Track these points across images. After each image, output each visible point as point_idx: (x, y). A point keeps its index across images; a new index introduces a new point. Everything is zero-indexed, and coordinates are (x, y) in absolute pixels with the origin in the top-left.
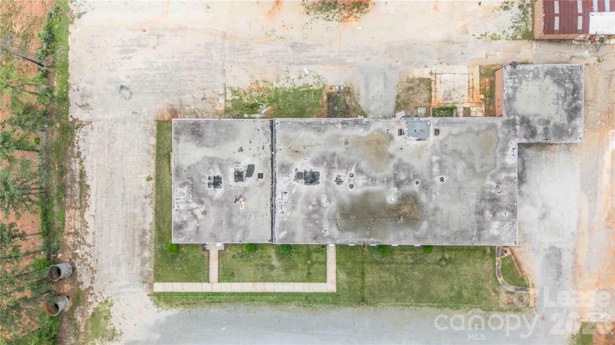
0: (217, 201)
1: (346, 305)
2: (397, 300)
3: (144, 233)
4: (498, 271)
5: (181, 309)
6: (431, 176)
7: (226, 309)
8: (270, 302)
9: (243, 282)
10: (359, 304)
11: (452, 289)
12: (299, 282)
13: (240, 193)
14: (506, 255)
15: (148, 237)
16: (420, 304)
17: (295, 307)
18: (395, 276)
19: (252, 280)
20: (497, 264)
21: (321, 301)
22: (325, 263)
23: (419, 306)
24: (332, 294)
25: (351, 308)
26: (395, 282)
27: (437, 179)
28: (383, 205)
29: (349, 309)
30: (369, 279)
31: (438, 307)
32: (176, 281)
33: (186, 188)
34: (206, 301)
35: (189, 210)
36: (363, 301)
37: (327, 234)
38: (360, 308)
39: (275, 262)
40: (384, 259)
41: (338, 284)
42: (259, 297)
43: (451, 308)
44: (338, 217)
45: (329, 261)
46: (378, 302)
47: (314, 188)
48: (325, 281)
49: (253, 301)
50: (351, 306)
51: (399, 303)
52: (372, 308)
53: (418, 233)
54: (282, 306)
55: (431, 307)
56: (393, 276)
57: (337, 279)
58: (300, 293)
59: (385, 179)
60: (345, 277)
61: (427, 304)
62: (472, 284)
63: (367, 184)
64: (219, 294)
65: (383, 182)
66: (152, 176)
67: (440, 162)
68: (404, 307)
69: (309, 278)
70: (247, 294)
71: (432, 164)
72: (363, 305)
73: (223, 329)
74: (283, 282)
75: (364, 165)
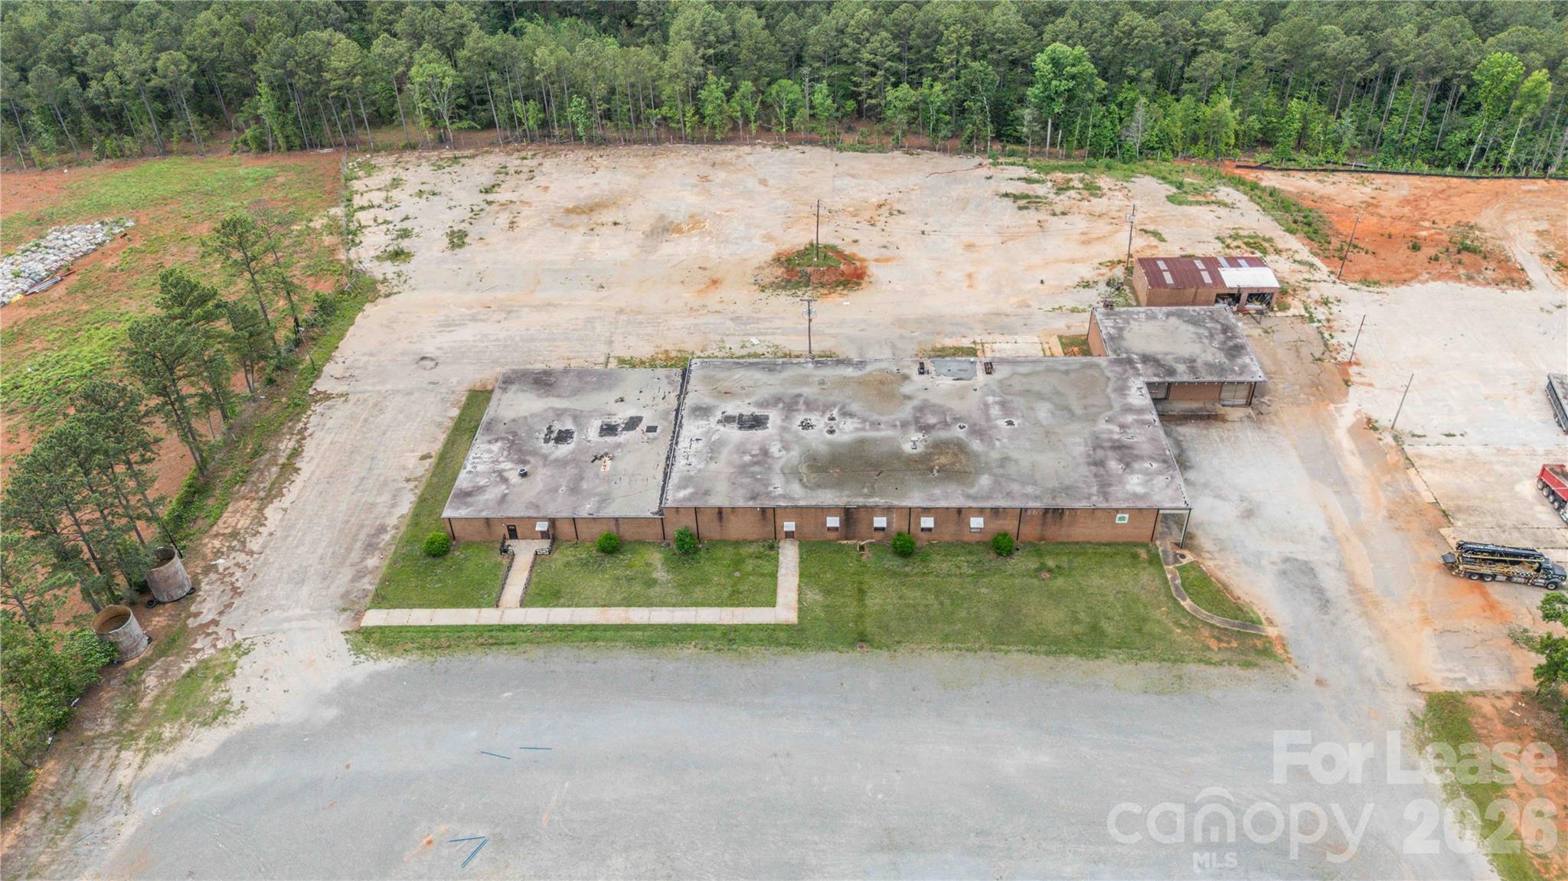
0: (556, 460)
1: (822, 648)
2: (946, 638)
3: (382, 529)
4: (1176, 587)
5: (414, 657)
6: (988, 418)
7: (526, 656)
8: (635, 643)
9: (577, 606)
10: (852, 645)
11: (1076, 621)
12: (710, 605)
13: (606, 450)
14: (1184, 562)
15: (387, 537)
16: (1003, 647)
17: (697, 650)
18: (937, 597)
19: (601, 602)
20: (1169, 576)
21: (761, 640)
22: (774, 575)
23: (1001, 650)
24: (788, 628)
25: (834, 653)
26: (936, 606)
27: (1002, 423)
28: (898, 455)
29: (829, 656)
30: (875, 601)
31: (1048, 653)
32: (421, 606)
33: (499, 444)
34: (481, 640)
35: (494, 472)
36: (862, 639)
37: (779, 491)
38: (856, 654)
39: (660, 574)
40: (907, 569)
41: (800, 610)
42: (609, 634)
43: (1082, 655)
44: (803, 469)
45: (782, 571)
46: (899, 642)
47: (758, 434)
48: (772, 603)
49: (596, 640)
50: (833, 649)
51: (950, 645)
52: (885, 654)
53: (972, 491)
54: (665, 650)
55: (1030, 652)
56: (931, 598)
57: (800, 601)
58: (710, 626)
59: (898, 423)
60: (819, 598)
61: (1020, 647)
62: (1120, 610)
63: (863, 429)
64: (515, 628)
65: (895, 426)
66: (433, 454)
67: (1003, 404)
68: (963, 652)
69: (735, 599)
70: (583, 627)
71: (986, 405)
72: (862, 647)
73: (506, 695)
74: (674, 606)
75: (854, 407)
